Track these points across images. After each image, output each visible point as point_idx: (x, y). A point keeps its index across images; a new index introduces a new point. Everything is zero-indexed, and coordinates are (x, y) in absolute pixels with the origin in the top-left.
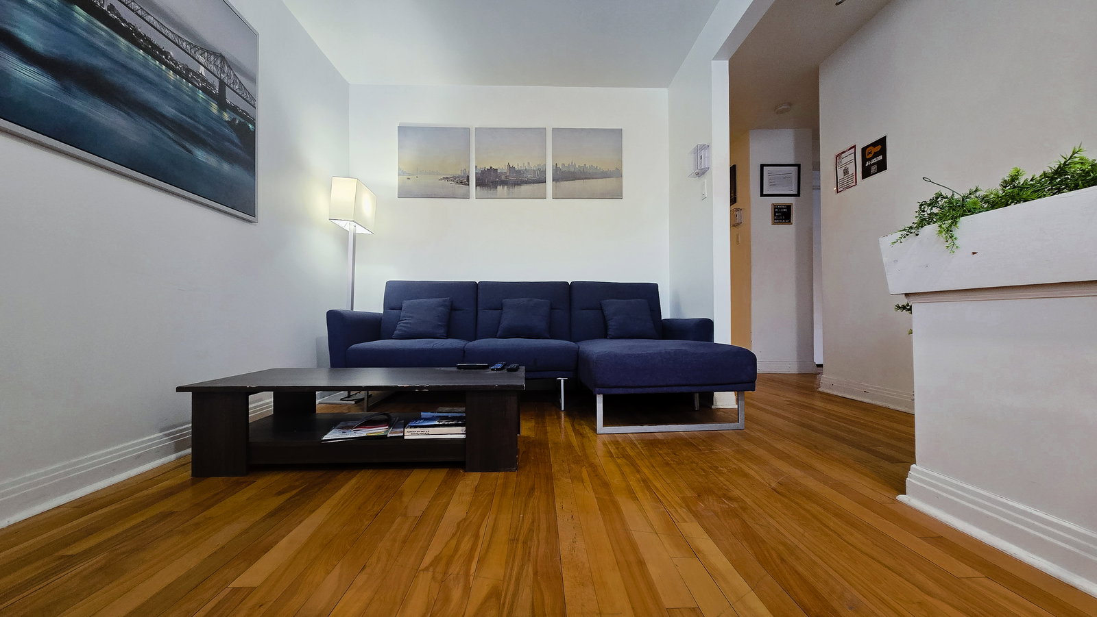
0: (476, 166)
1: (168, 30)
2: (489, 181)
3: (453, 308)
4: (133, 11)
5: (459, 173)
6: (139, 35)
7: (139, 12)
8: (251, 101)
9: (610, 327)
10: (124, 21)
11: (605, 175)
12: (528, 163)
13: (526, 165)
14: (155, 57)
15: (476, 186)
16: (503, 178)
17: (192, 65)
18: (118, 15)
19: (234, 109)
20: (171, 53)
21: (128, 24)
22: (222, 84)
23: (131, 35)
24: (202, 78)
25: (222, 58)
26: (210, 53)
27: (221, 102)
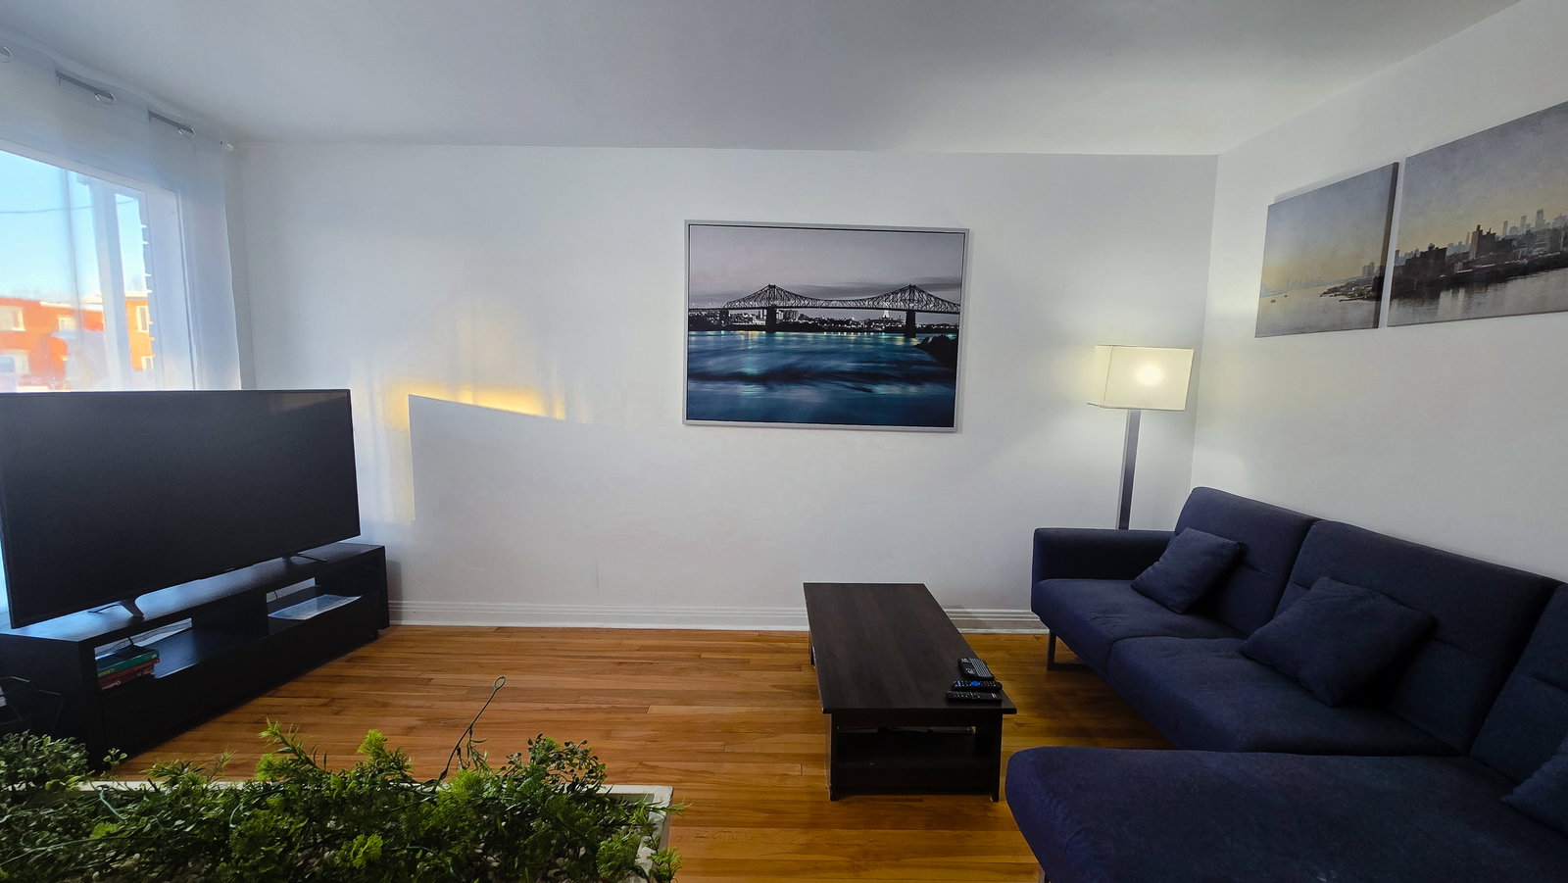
0: (1400, 252)
1: (851, 301)
2: (1424, 281)
4: (818, 308)
5: (1362, 273)
6: (823, 322)
7: (824, 305)
8: (954, 309)
10: (810, 320)
12: (1538, 214)
13: (1531, 221)
14: (837, 331)
15: (1391, 300)
16: (1458, 269)
17: (874, 315)
18: (806, 319)
19: (928, 329)
20: (853, 318)
21: (815, 320)
22: (911, 314)
23: (816, 326)
24: (886, 321)
25: (912, 288)
26: (895, 293)
27: (909, 330)
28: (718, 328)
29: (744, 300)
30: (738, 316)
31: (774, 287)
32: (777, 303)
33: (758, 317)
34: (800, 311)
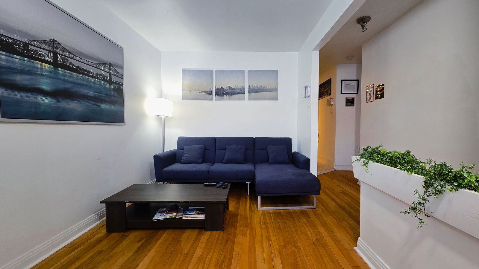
0: (215, 87)
1: (90, 62)
2: (221, 93)
3: (205, 149)
4: (77, 61)
5: (208, 90)
6: (80, 69)
7: (80, 60)
8: (121, 77)
9: (270, 158)
10: (75, 66)
11: (270, 90)
12: (238, 85)
13: (237, 86)
14: (86, 75)
15: (215, 95)
16: (227, 92)
17: (98, 71)
18: (73, 65)
19: (115, 83)
20: (92, 71)
21: (76, 67)
22: (110, 75)
23: (77, 70)
24: (103, 76)
25: (110, 64)
26: (105, 64)
27: (110, 82)
28: (22, 55)
29: (38, 42)
30: (35, 51)
31: (56, 41)
32: (58, 51)
33: (48, 56)
34: (70, 60)
